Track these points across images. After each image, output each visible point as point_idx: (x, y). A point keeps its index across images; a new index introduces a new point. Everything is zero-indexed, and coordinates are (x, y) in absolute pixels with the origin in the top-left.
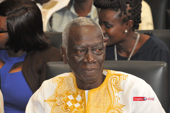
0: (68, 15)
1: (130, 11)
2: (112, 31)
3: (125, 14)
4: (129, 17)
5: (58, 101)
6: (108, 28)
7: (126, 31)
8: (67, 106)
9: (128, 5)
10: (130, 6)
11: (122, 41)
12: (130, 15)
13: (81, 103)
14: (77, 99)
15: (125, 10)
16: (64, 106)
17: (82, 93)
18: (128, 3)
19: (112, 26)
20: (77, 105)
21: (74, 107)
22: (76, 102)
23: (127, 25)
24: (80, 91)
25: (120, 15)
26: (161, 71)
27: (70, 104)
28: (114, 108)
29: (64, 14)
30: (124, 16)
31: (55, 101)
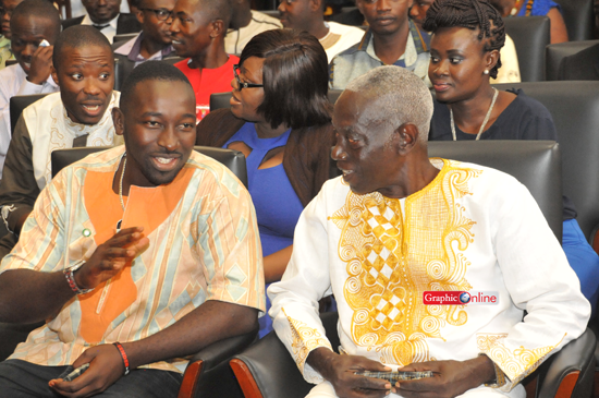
1: (494, 33)
3: (488, 35)
4: (492, 43)
5: (353, 217)
7: (487, 72)
8: (368, 227)
9: (491, 21)
10: (495, 24)
12: (497, 39)
13: (393, 224)
14: (385, 215)
15: (486, 29)
16: (362, 227)
17: (394, 204)
18: (490, 17)
20: (387, 226)
21: (382, 230)
22: (385, 221)
23: (488, 60)
25: (480, 38)
26: (546, 159)
27: (373, 223)
28: (455, 229)
29: (354, 58)
30: (485, 40)
31: (347, 217)
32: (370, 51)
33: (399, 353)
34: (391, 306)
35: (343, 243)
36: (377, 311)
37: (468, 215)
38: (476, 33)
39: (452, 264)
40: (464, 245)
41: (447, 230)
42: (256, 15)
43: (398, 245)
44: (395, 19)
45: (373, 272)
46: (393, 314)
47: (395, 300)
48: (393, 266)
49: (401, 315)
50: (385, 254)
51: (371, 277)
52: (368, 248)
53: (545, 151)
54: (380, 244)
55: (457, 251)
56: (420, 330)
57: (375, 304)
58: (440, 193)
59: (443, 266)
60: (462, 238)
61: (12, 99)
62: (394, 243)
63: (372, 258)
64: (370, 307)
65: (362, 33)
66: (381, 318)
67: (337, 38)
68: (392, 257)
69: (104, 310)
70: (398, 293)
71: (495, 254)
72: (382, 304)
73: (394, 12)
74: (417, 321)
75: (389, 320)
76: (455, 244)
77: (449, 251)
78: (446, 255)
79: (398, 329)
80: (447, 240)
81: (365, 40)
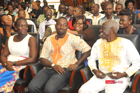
0: (104, 20)
1: (132, 17)
2: (125, 23)
3: (130, 17)
4: (131, 19)
5: (102, 46)
6: (123, 21)
7: (130, 24)
8: (104, 47)
10: (132, 15)
11: (127, 27)
12: (132, 18)
13: (109, 47)
14: (107, 45)
15: (130, 16)
16: (103, 47)
17: (109, 43)
18: (131, 14)
19: (125, 21)
20: (108, 47)
21: (107, 48)
23: (130, 21)
24: (108, 43)
25: (129, 17)
26: (136, 38)
27: (105, 47)
28: (119, 48)
29: (103, 20)
30: (130, 18)
31: (101, 46)
32: (106, 18)
33: (109, 69)
34: (107, 61)
35: (100, 50)
36: (105, 62)
37: (121, 45)
38: (128, 16)
39: (118, 54)
40: (120, 50)
41: (118, 48)
42: (86, 12)
43: (109, 50)
44: (110, 13)
45: (105, 55)
46: (108, 63)
47: (108, 60)
48: (108, 54)
49: (109, 63)
50: (107, 52)
51: (105, 56)
52: (104, 51)
53: (136, 36)
54: (106, 50)
55: (119, 52)
56: (112, 66)
57: (104, 60)
58: (117, 42)
59: (116, 54)
60: (120, 49)
61: (46, 25)
62: (108, 50)
63: (105, 52)
64: (104, 61)
65: (105, 15)
66: (106, 63)
67: (100, 16)
68: (108, 52)
69: (57, 59)
70: (109, 59)
71: (126, 53)
72: (106, 61)
73: (110, 12)
74: (112, 64)
75: (107, 63)
76: (119, 50)
77: (118, 51)
78: (117, 52)
79: (109, 65)
80: (117, 49)
81: (105, 16)
